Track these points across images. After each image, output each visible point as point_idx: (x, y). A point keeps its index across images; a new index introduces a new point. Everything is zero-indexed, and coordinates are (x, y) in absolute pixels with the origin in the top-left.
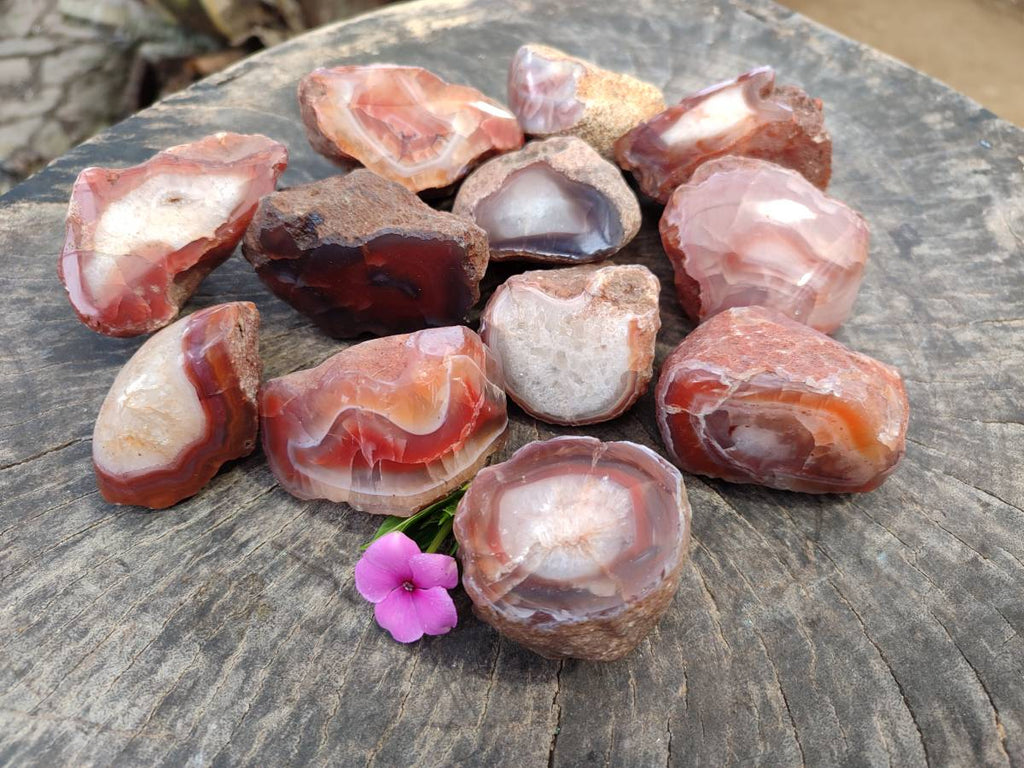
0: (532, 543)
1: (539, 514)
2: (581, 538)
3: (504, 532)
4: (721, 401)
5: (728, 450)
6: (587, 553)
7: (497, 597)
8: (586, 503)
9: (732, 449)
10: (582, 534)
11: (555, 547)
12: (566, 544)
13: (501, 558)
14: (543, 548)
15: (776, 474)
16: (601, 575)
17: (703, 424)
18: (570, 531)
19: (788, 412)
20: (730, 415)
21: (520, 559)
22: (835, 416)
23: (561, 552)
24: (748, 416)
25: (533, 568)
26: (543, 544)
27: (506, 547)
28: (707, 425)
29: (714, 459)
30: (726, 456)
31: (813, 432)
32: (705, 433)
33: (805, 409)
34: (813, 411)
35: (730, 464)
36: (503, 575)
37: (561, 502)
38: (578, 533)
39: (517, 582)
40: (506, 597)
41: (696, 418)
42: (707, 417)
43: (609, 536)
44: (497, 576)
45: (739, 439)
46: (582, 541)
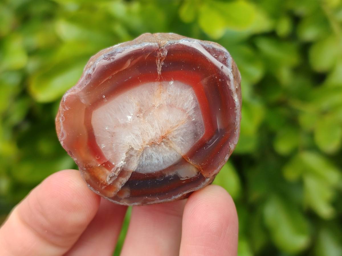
0: (126, 150)
1: (125, 125)
2: (163, 137)
3: (102, 146)
6: (170, 147)
7: (112, 194)
8: (160, 107)
10: (163, 135)
11: (145, 149)
12: (153, 144)
13: (108, 165)
14: (136, 151)
16: (183, 161)
18: (153, 134)
21: (121, 163)
23: (150, 151)
25: (133, 167)
26: (136, 149)
27: (108, 156)
36: (111, 178)
37: (140, 111)
38: (160, 134)
39: (124, 180)
40: (120, 192)
43: (185, 130)
44: (108, 181)
46: (164, 139)
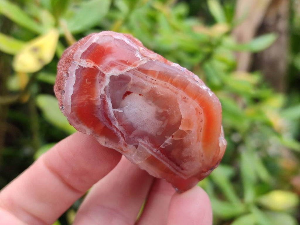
4: (129, 68)
5: (117, 110)
9: (120, 111)
15: (140, 145)
17: (107, 82)
19: (174, 94)
20: (131, 82)
22: (201, 110)
24: (143, 87)
28: (110, 83)
29: (100, 115)
30: (112, 115)
31: (183, 117)
32: (104, 90)
33: (187, 96)
34: (190, 100)
35: (111, 124)
41: (103, 75)
42: (112, 78)
45: (129, 103)
